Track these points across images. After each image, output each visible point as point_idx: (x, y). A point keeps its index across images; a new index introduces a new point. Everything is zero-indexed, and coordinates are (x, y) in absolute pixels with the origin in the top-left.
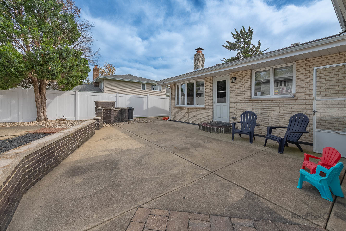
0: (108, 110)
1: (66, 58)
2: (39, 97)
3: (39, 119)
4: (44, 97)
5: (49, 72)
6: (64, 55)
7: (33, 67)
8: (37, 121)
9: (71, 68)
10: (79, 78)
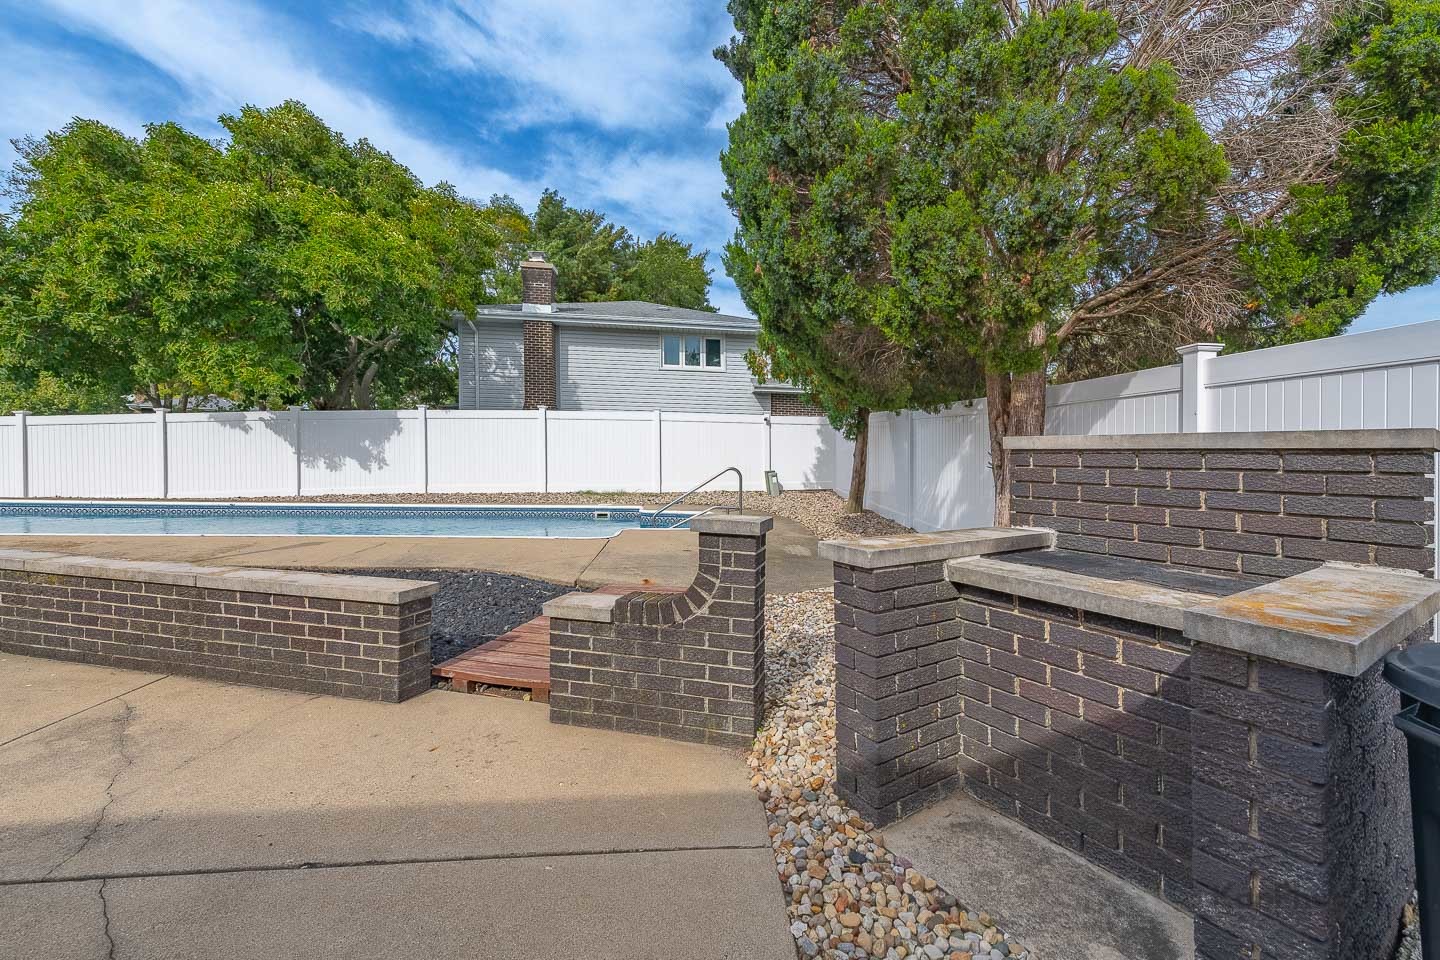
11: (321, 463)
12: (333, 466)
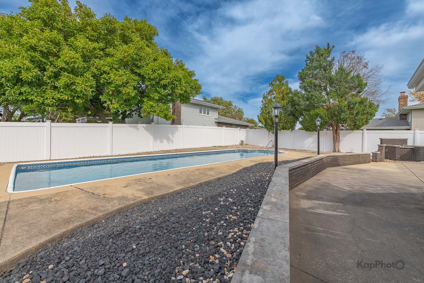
0: (392, 147)
1: (353, 107)
2: (335, 136)
3: (334, 151)
4: (339, 136)
5: (341, 120)
6: (352, 106)
7: (332, 118)
8: (333, 152)
9: (357, 114)
10: (365, 120)
11: (158, 140)
12: (161, 142)
